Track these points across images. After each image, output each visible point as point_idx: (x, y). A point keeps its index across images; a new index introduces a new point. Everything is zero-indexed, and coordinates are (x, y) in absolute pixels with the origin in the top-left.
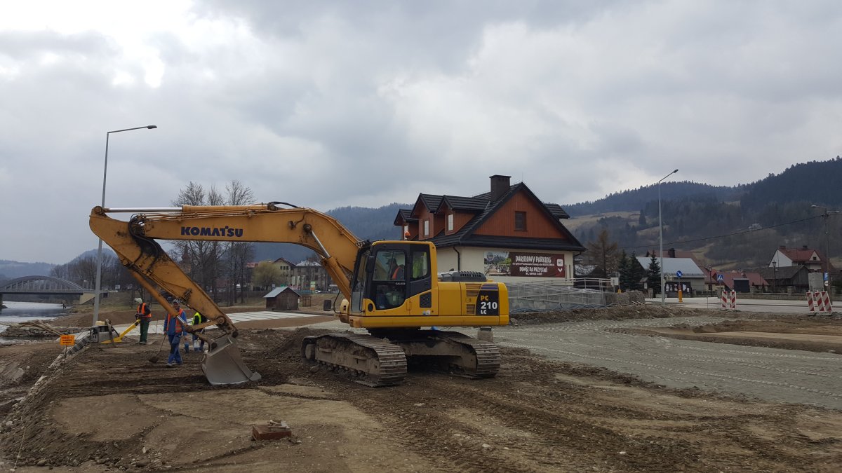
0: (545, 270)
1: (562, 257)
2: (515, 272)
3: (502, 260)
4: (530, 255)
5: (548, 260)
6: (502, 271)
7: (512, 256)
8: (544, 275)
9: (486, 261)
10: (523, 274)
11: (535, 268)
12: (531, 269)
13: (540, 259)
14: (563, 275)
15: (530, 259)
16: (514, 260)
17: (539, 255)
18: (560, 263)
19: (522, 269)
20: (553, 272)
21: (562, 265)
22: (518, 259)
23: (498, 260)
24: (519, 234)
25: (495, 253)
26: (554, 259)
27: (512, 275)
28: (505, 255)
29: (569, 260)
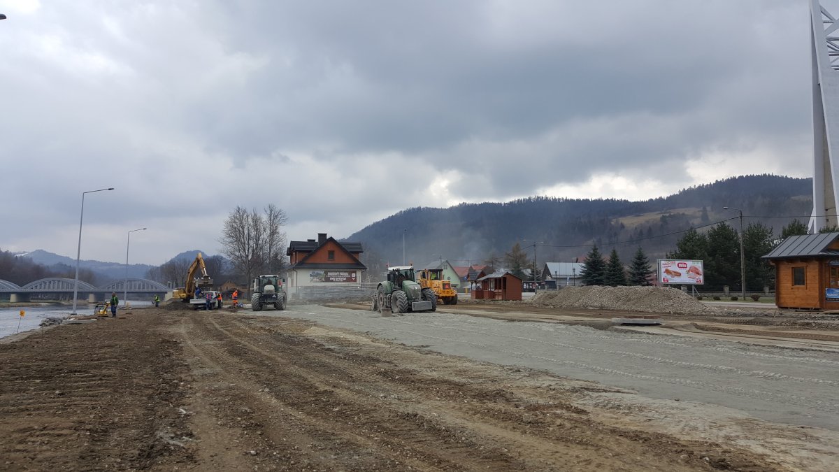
0: (345, 279)
1: (355, 272)
2: (327, 280)
3: (321, 274)
4: (335, 271)
5: (346, 274)
6: (320, 280)
7: (326, 273)
8: (344, 281)
9: (311, 276)
10: (332, 281)
11: (339, 278)
12: (337, 279)
13: (341, 274)
14: (355, 281)
15: (335, 274)
17: (342, 271)
18: (353, 275)
19: (331, 279)
20: (349, 280)
21: (355, 276)
22: (329, 274)
23: (318, 274)
24: (330, 262)
25: (316, 272)
26: (350, 273)
27: (326, 281)
28: (322, 272)
29: (359, 274)
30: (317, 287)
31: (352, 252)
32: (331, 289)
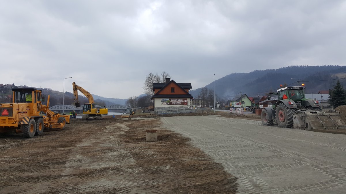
0: (181, 103)
1: (186, 99)
3: (167, 101)
5: (181, 100)
6: (167, 104)
7: (170, 100)
8: (180, 104)
9: (162, 101)
10: (174, 104)
11: (177, 103)
12: (176, 103)
13: (179, 100)
14: (186, 104)
15: (175, 100)
16: (170, 101)
19: (173, 103)
20: (183, 103)
21: (186, 101)
22: (172, 100)
24: (172, 94)
25: (165, 99)
26: (184, 100)
27: (170, 104)
28: (168, 100)
29: (189, 100)
30: (165, 108)
31: (185, 88)
32: (173, 109)
